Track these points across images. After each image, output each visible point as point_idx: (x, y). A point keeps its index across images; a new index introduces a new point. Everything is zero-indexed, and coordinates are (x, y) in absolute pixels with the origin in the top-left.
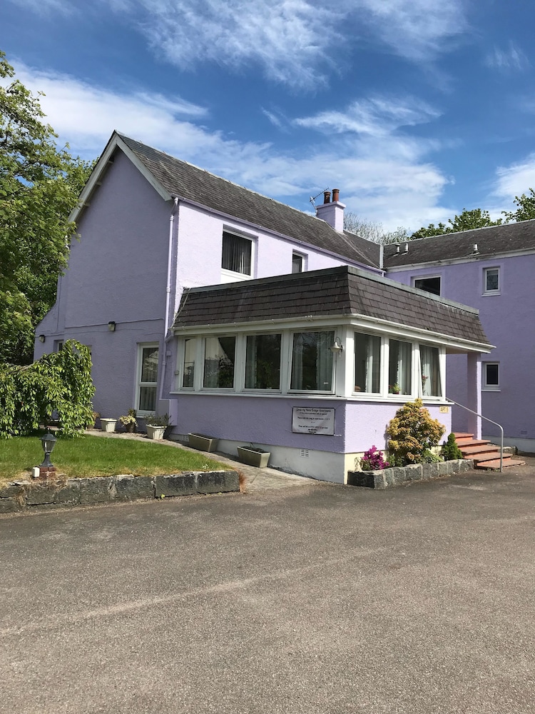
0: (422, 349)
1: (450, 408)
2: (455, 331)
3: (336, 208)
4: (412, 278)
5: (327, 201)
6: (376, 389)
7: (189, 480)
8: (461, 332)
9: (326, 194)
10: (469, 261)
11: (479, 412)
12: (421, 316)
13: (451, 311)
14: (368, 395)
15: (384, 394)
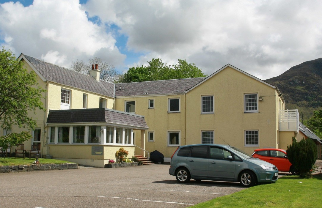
0: (126, 130)
1: (134, 147)
2: (136, 124)
3: (97, 72)
4: (125, 101)
5: (93, 68)
6: (112, 142)
7: (66, 165)
8: (138, 124)
9: (93, 66)
10: (144, 96)
11: (144, 149)
12: (125, 120)
13: (135, 117)
14: (110, 144)
15: (115, 143)
